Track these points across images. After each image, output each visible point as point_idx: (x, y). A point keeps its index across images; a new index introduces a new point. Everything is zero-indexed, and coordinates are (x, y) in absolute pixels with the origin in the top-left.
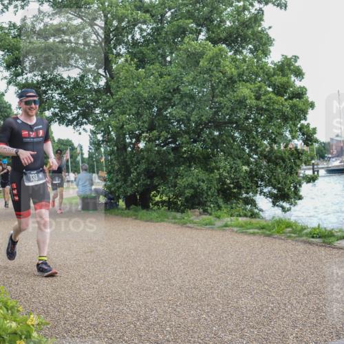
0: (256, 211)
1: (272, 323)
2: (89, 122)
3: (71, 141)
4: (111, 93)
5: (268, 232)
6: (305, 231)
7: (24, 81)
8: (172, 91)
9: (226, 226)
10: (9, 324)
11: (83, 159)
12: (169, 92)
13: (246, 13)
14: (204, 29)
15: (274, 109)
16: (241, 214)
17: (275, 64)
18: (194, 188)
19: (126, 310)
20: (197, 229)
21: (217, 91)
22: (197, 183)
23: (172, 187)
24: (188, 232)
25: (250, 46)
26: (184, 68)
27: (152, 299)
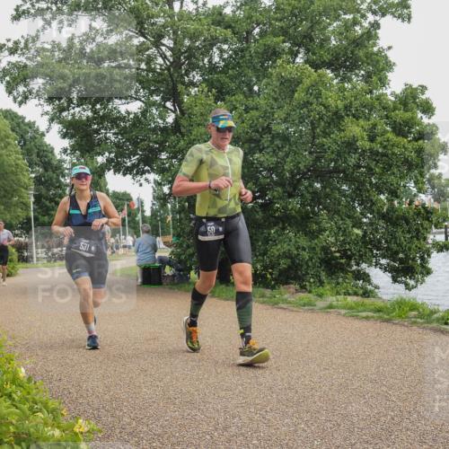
0: (369, 287)
1: (393, 437)
2: (153, 170)
3: (129, 195)
4: (181, 133)
5: (386, 317)
6: (435, 315)
7: (70, 118)
8: (260, 130)
9: (331, 307)
10: (51, 433)
11: (143, 217)
12: (258, 131)
13: (357, 28)
14: (302, 50)
15: (393, 154)
16: (350, 292)
17: (396, 96)
18: (291, 258)
19: (200, 416)
20: (292, 311)
21: (318, 130)
22: (296, 252)
23: (260, 255)
24: (281, 314)
25: (362, 72)
26: (276, 100)
27: (234, 402)
